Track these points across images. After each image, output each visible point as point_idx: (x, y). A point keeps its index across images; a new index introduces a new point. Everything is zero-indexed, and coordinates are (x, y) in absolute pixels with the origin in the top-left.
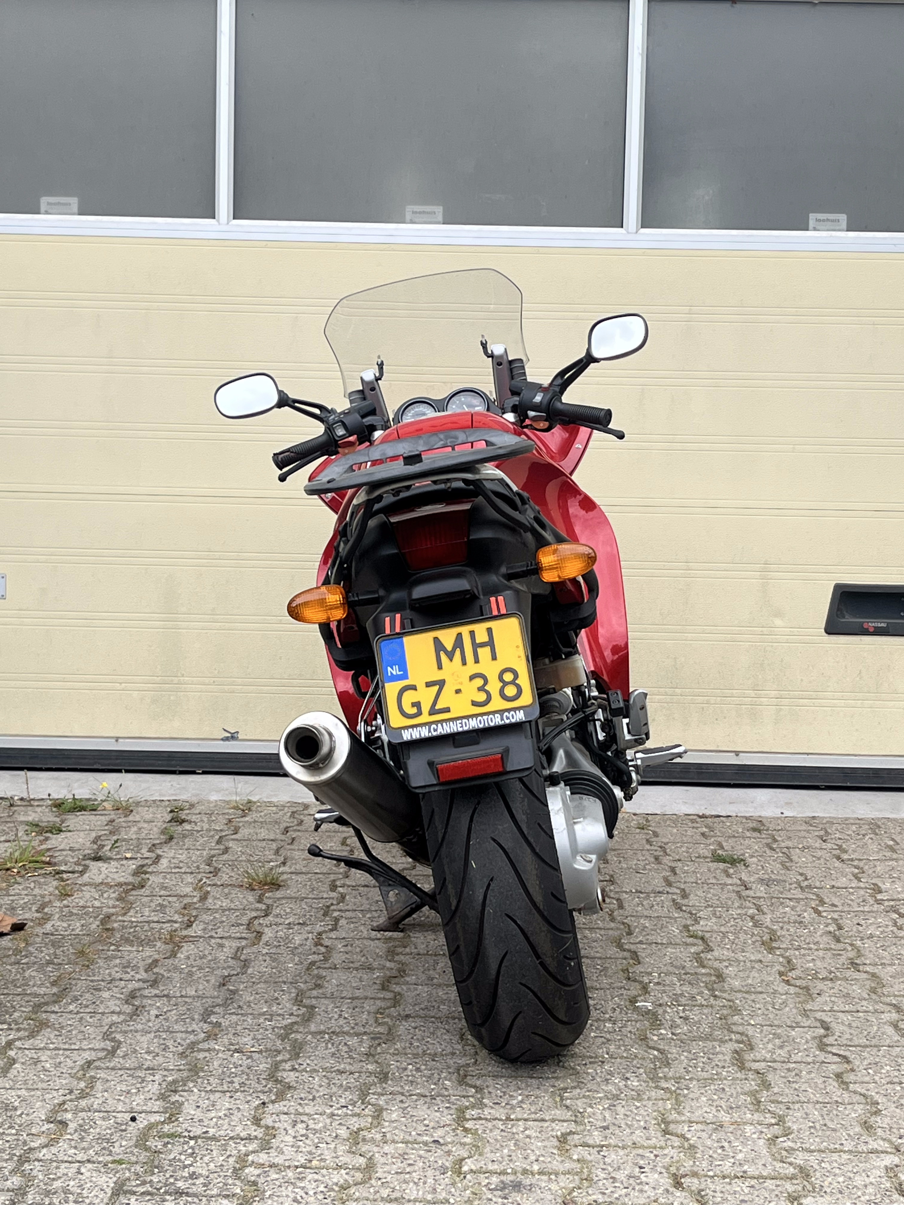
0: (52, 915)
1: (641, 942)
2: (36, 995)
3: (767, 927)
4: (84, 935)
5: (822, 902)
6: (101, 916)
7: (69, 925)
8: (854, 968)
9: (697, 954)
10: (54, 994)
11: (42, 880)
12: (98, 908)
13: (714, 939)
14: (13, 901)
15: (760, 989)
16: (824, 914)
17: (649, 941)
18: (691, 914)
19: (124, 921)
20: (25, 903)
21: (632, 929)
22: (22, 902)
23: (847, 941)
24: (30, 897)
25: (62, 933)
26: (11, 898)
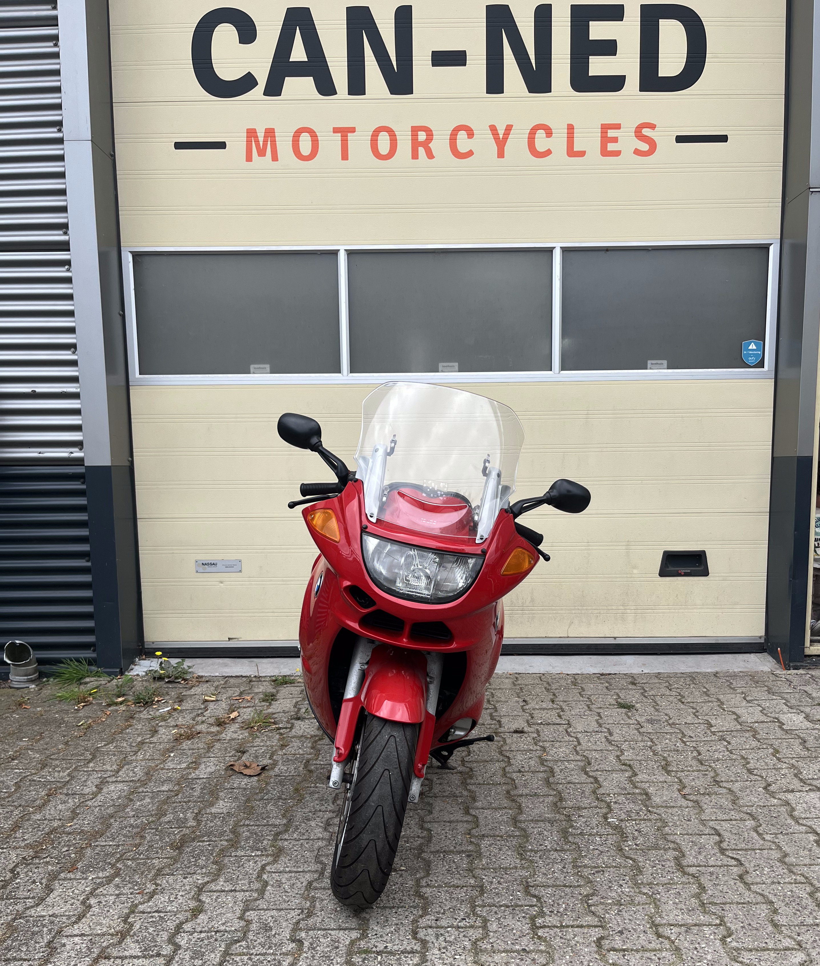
0: (278, 761)
1: (597, 770)
2: (275, 826)
3: (661, 755)
4: (296, 776)
5: (684, 735)
6: (304, 761)
7: (288, 768)
8: (718, 785)
9: (630, 778)
10: (285, 824)
11: (270, 734)
12: (302, 755)
13: (636, 766)
14: (256, 751)
15: (672, 804)
16: (688, 743)
17: (602, 769)
18: (618, 747)
19: (317, 764)
20: (263, 752)
21: (590, 760)
22: (261, 751)
23: (706, 764)
24: (265, 748)
25: (284, 774)
26: (255, 749)
